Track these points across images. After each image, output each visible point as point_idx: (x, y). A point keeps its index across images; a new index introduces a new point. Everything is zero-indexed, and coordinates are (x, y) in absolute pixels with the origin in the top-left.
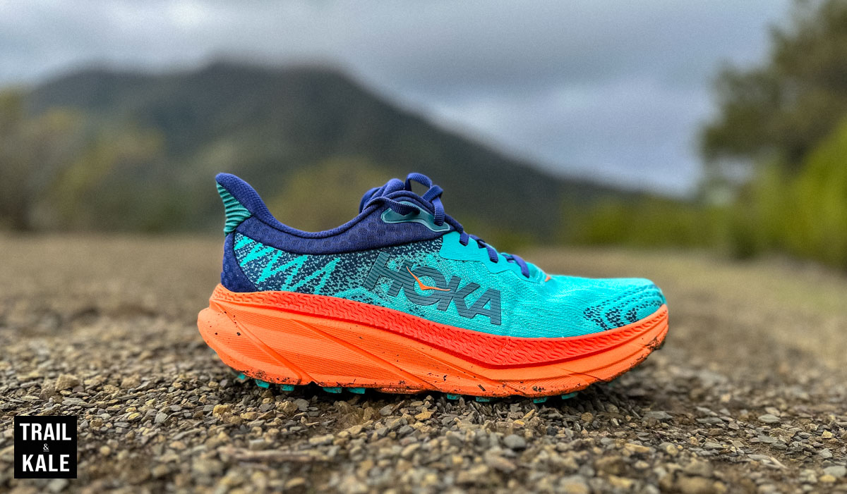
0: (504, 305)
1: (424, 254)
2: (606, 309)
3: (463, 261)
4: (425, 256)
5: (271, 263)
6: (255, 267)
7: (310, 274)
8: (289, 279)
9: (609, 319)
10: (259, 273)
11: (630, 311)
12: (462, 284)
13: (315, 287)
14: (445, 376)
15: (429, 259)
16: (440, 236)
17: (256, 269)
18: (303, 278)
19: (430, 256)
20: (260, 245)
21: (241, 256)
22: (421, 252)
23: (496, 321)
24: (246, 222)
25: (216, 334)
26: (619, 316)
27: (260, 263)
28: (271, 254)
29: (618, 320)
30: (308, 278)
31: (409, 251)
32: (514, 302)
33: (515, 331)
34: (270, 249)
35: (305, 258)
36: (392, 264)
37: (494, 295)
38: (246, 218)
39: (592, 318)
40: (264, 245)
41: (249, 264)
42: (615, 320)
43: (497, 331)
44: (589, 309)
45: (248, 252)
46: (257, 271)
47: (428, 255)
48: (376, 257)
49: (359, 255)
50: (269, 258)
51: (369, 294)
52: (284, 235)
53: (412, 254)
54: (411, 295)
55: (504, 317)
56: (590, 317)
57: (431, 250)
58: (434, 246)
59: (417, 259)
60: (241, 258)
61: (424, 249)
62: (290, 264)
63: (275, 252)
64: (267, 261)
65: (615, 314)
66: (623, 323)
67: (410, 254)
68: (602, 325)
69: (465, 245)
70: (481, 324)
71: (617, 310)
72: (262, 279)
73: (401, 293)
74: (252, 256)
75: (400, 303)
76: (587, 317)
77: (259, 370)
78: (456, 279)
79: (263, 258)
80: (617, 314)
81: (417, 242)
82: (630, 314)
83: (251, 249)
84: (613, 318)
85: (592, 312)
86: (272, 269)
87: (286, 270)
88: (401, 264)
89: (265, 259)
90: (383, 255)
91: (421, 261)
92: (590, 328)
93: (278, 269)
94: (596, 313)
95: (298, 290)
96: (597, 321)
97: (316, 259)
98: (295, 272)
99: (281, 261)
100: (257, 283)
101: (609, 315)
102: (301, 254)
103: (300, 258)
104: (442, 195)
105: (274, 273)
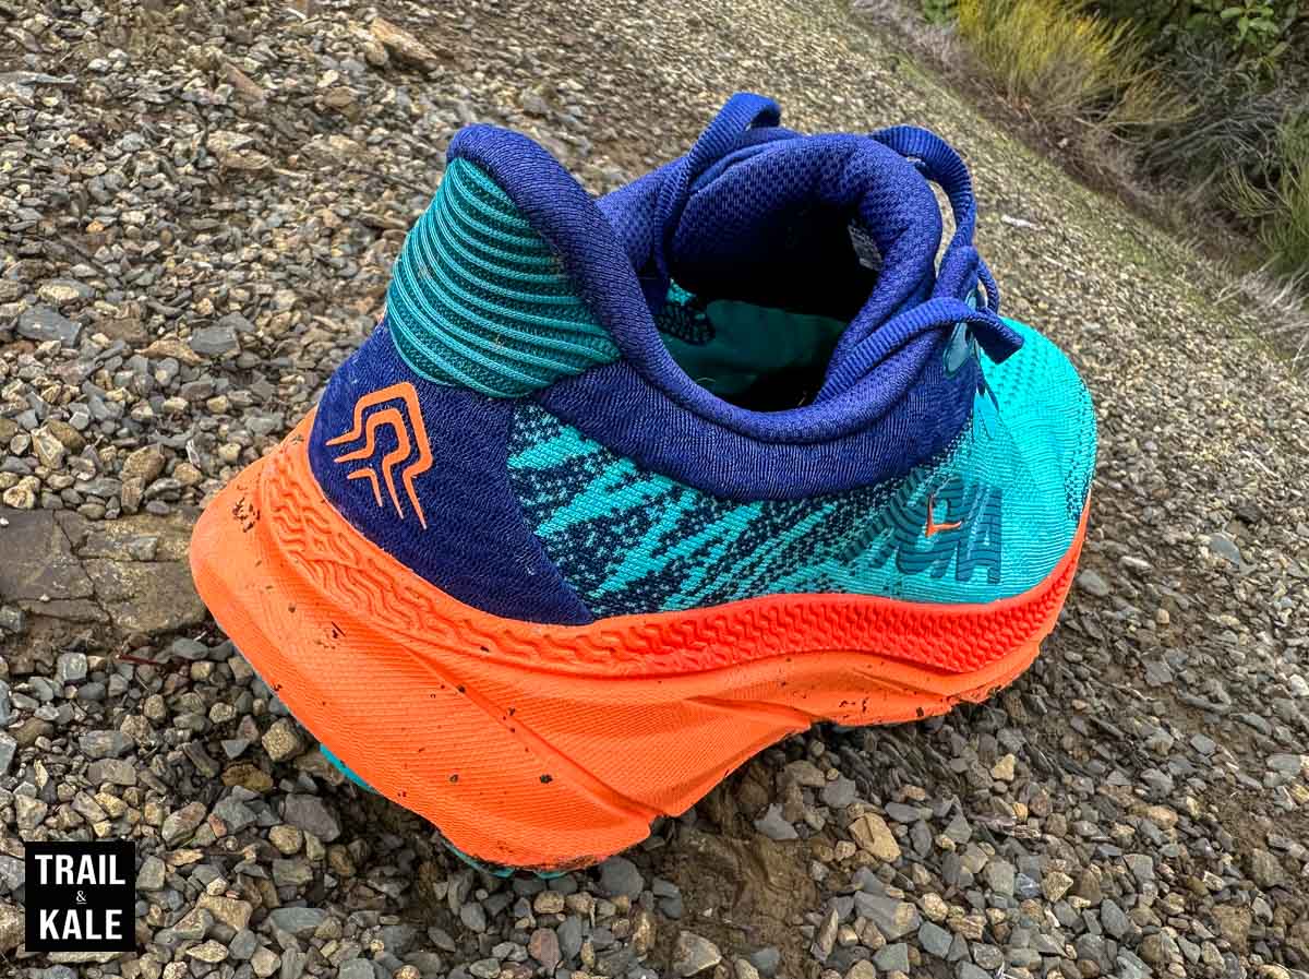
5: (655, 531)
6: (600, 542)
8: (698, 573)
10: (610, 566)
17: (602, 551)
18: (727, 568)
20: (627, 466)
24: (591, 381)
27: (619, 530)
28: (660, 500)
34: (659, 485)
35: (755, 510)
38: (598, 365)
40: (640, 467)
41: (577, 531)
45: (576, 489)
46: (605, 559)
50: (652, 513)
60: (546, 507)
62: (713, 530)
63: (675, 495)
64: (644, 525)
72: (614, 584)
74: (592, 503)
79: (631, 512)
83: (591, 477)
86: (654, 554)
87: (694, 555)
93: (673, 553)
97: (779, 512)
98: (718, 551)
99: (686, 527)
100: (596, 595)
102: (747, 501)
103: (741, 509)
105: (659, 564)
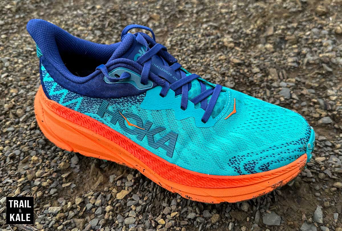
0: (178, 145)
1: (130, 105)
2: (246, 161)
3: (158, 111)
4: (130, 107)
6: (48, 86)
7: (70, 100)
8: (62, 100)
9: (245, 168)
11: (264, 164)
12: (153, 127)
13: (75, 107)
15: (134, 109)
16: (144, 92)
19: (133, 107)
21: (43, 75)
22: (128, 104)
23: (170, 154)
26: (254, 167)
29: (252, 169)
30: (70, 102)
31: (120, 102)
32: (184, 144)
36: (110, 108)
37: (173, 136)
39: (234, 165)
40: (50, 75)
42: (250, 169)
43: (170, 160)
44: (235, 157)
46: (49, 89)
47: (132, 105)
48: (101, 102)
49: (92, 99)
51: (101, 119)
53: (123, 104)
55: (175, 153)
56: (232, 164)
57: (135, 103)
58: (138, 100)
59: (126, 108)
61: (131, 102)
62: (61, 91)
65: (251, 165)
66: (256, 172)
67: (121, 104)
68: (238, 172)
69: (163, 97)
70: (161, 153)
71: (254, 163)
73: (118, 123)
76: (230, 164)
78: (149, 123)
79: (50, 82)
80: (253, 165)
81: (126, 97)
82: (264, 167)
84: (249, 168)
85: (236, 160)
87: (60, 95)
88: (115, 109)
90: (105, 102)
91: (128, 109)
92: (229, 171)
94: (238, 161)
95: (67, 106)
96: (236, 168)
97: (72, 94)
98: (64, 97)
101: (246, 165)
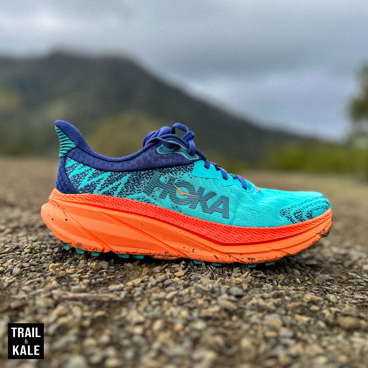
0: (231, 206)
1: (182, 173)
2: (294, 210)
3: (206, 178)
4: (183, 175)
5: (87, 176)
6: (78, 178)
7: (111, 184)
8: (99, 187)
9: (296, 217)
10: (80, 183)
11: (308, 212)
12: (205, 192)
13: (115, 192)
14: (193, 249)
15: (185, 176)
16: (192, 162)
17: (78, 180)
18: (107, 186)
19: (186, 175)
20: (81, 165)
21: (69, 171)
22: (180, 172)
23: (226, 216)
24: (73, 151)
25: (52, 219)
26: (302, 215)
27: (81, 176)
28: (88, 171)
29: (301, 217)
30: (110, 186)
31: (173, 171)
32: (237, 205)
33: (238, 223)
34: (87, 168)
35: (109, 174)
36: (162, 179)
37: (225, 200)
38: (73, 148)
40: (84, 165)
41: (74, 176)
42: (299, 217)
43: (226, 222)
44: (283, 210)
45: (73, 169)
46: (79, 181)
47: (185, 174)
48: (153, 174)
49: (142, 173)
50: (87, 173)
51: (148, 197)
52: (96, 159)
53: (175, 173)
54: (174, 199)
55: (231, 213)
56: (284, 215)
57: (187, 171)
58: (188, 168)
59: (178, 176)
60: (70, 173)
61: (182, 170)
62: (100, 177)
63: (91, 170)
64: (85, 175)
65: (300, 214)
66: (304, 219)
67: (174, 173)
68: (291, 220)
69: (208, 169)
70: (216, 217)
71: (301, 211)
72: (82, 186)
73: (168, 196)
74: (76, 172)
75: (167, 203)
76: (282, 215)
77: (78, 243)
78: (202, 189)
79: (83, 173)
80: (300, 213)
81: (178, 165)
82: (308, 214)
83: (76, 167)
84: (298, 216)
85: (285, 212)
86: (88, 180)
87: (97, 181)
88: (168, 179)
89: (85, 174)
90: (157, 173)
91: (180, 177)
92: (283, 222)
93: (92, 180)
94: (288, 212)
95: (104, 193)
96: (288, 217)
97: (115, 175)
98: (102, 182)
99: (94, 176)
100: (79, 188)
101: (295, 214)
102: (107, 171)
103: (106, 173)
104: (194, 137)
105: (89, 183)
